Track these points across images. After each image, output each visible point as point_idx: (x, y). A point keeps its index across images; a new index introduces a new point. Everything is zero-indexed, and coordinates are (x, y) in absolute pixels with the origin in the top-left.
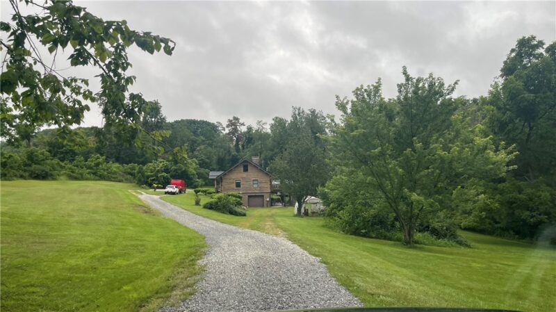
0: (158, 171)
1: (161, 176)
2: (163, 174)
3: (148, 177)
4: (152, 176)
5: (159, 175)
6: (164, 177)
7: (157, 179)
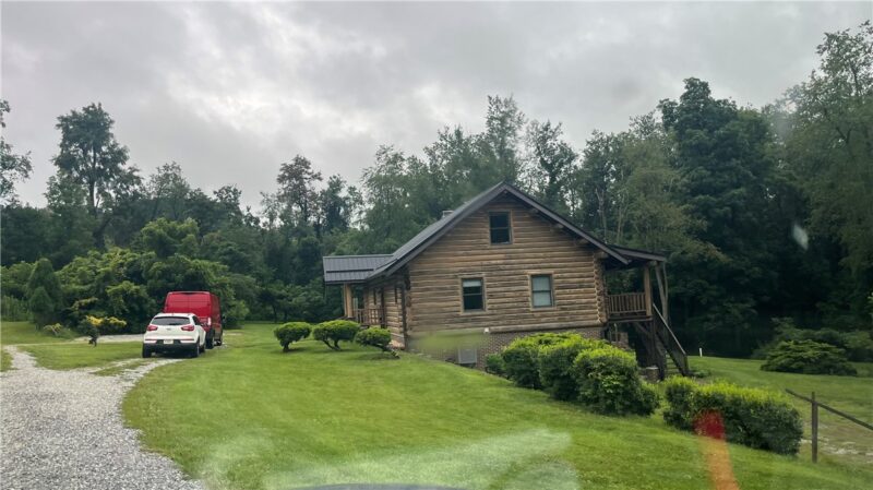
0: (107, 278)
1: (116, 294)
2: (125, 285)
3: (71, 298)
4: (84, 295)
5: (111, 290)
6: (127, 297)
7: (103, 304)
